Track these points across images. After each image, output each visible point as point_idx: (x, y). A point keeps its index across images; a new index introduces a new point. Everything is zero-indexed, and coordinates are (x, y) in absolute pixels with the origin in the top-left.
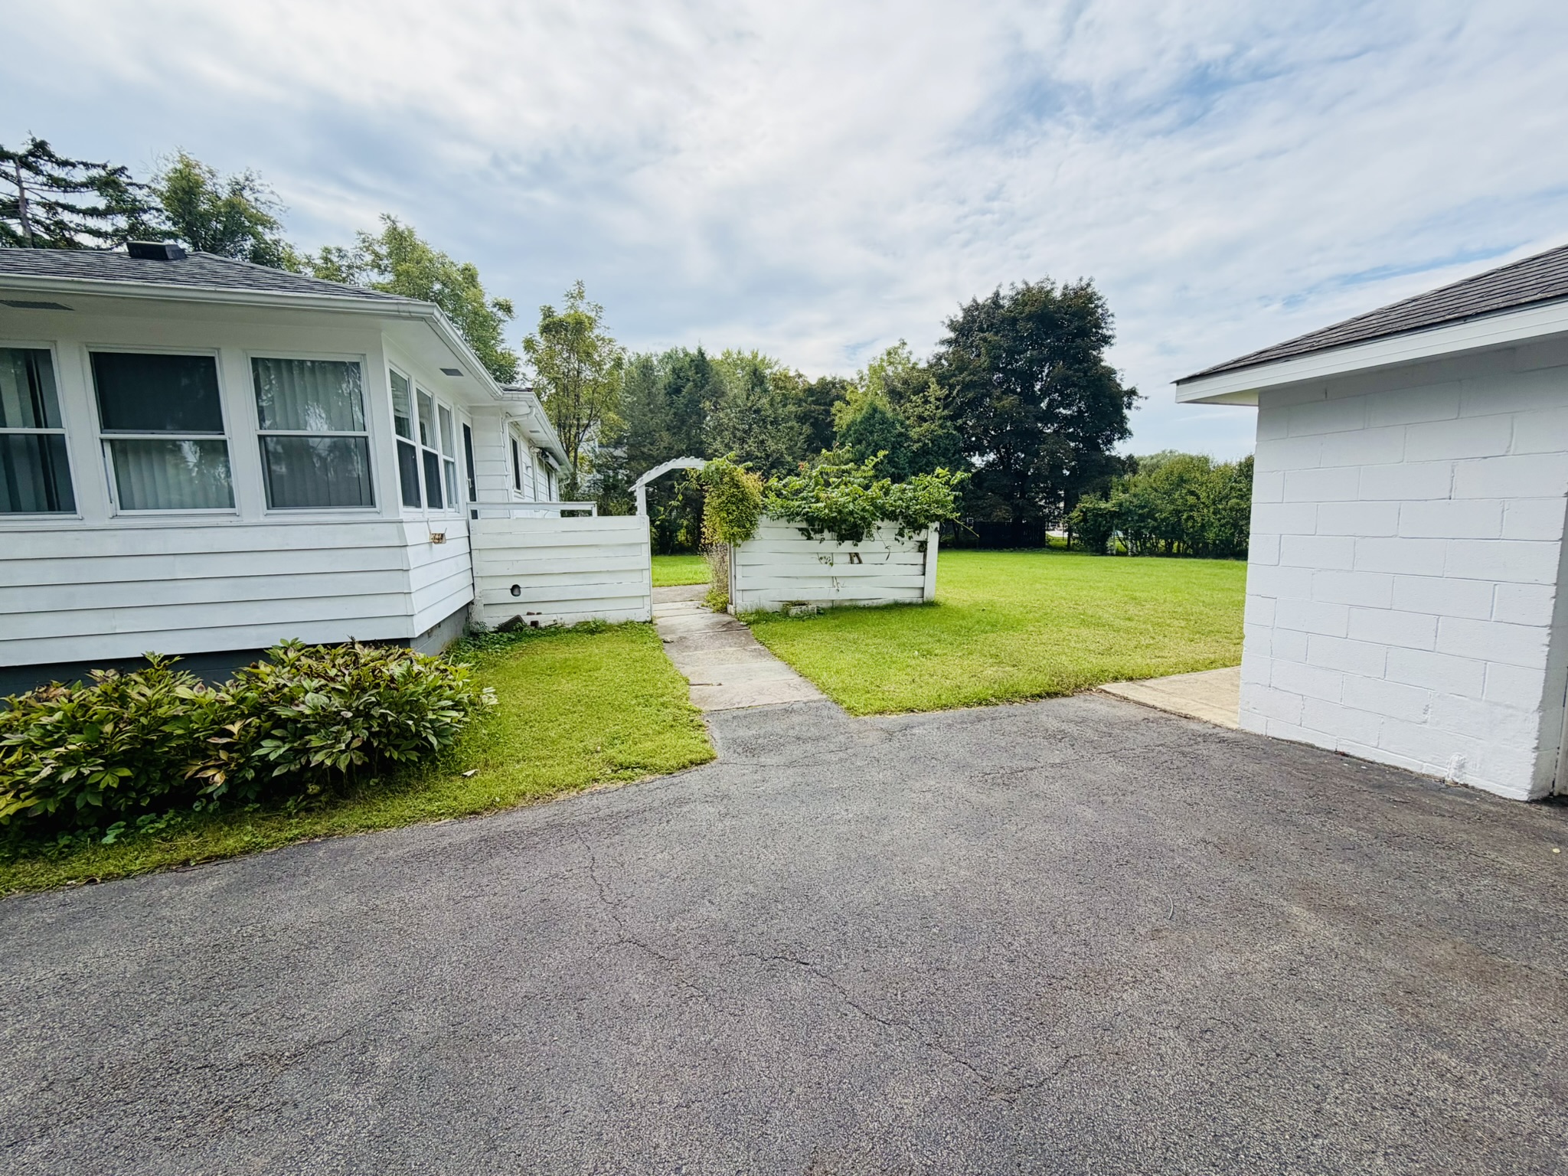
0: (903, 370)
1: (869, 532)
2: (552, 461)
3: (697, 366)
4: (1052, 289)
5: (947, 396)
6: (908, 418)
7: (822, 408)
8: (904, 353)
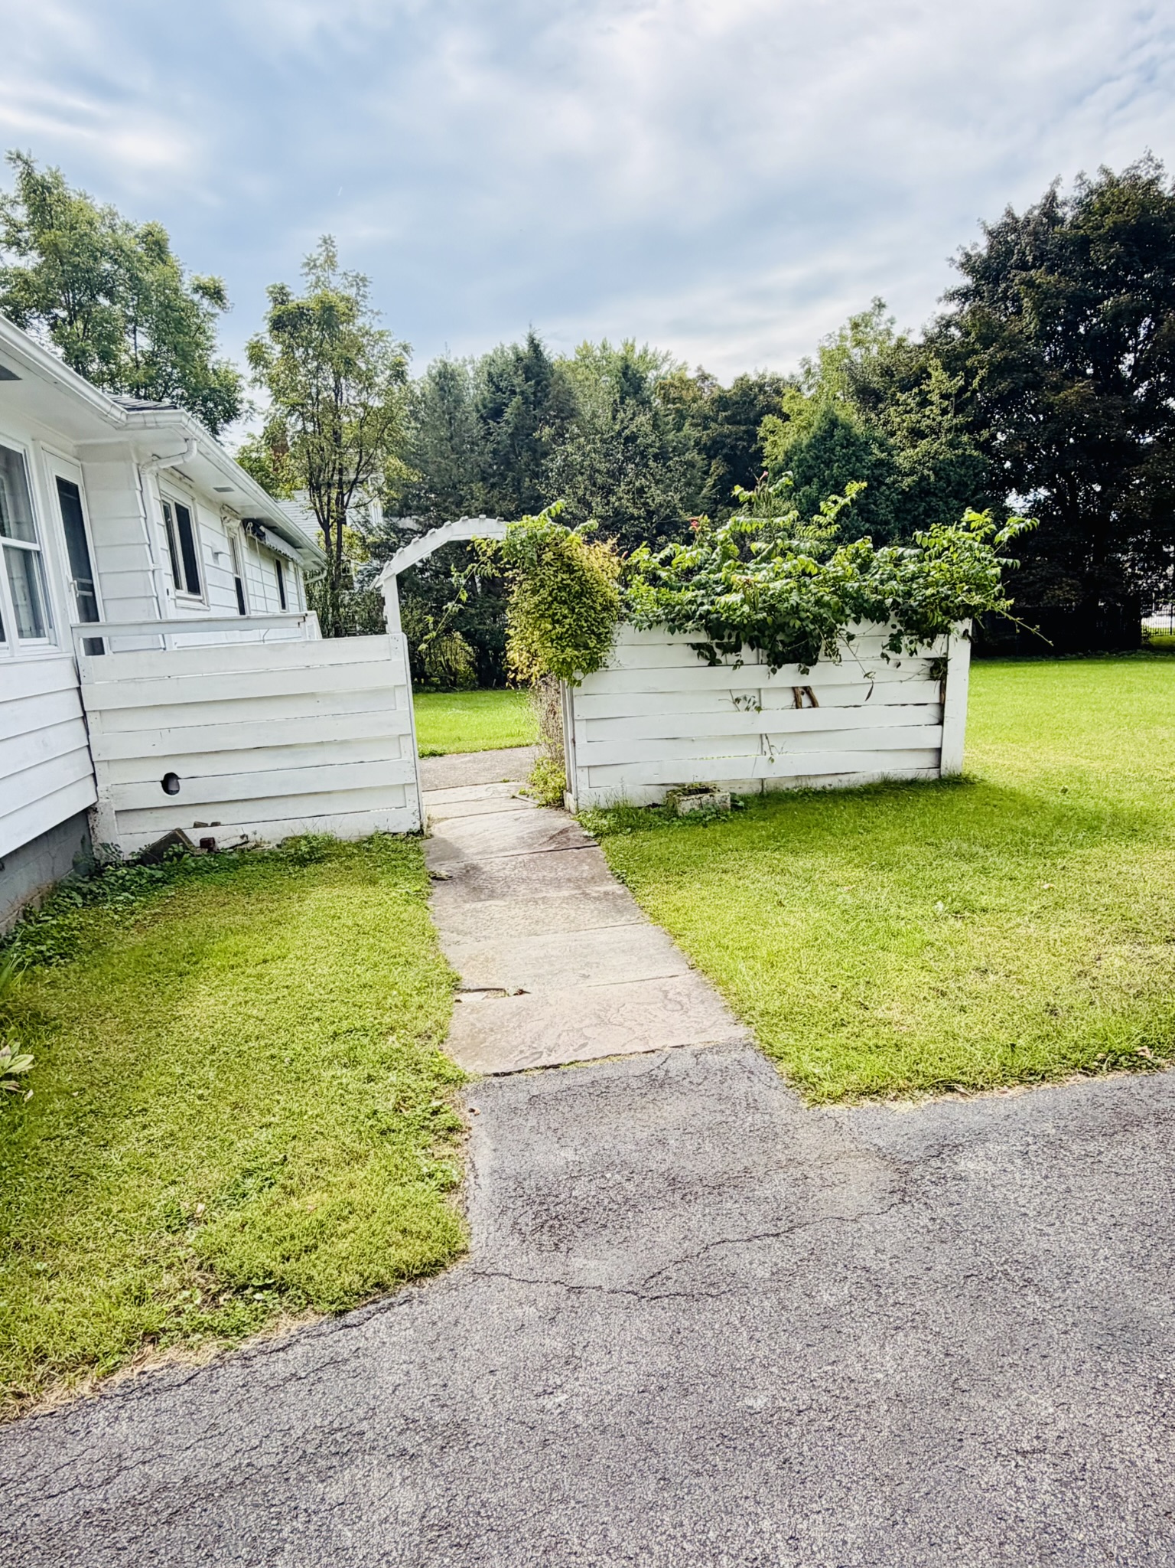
0: (880, 353)
1: (830, 645)
2: (272, 540)
3: (527, 370)
4: (1158, 178)
5: (962, 390)
6: (892, 434)
7: (743, 428)
8: (881, 322)
